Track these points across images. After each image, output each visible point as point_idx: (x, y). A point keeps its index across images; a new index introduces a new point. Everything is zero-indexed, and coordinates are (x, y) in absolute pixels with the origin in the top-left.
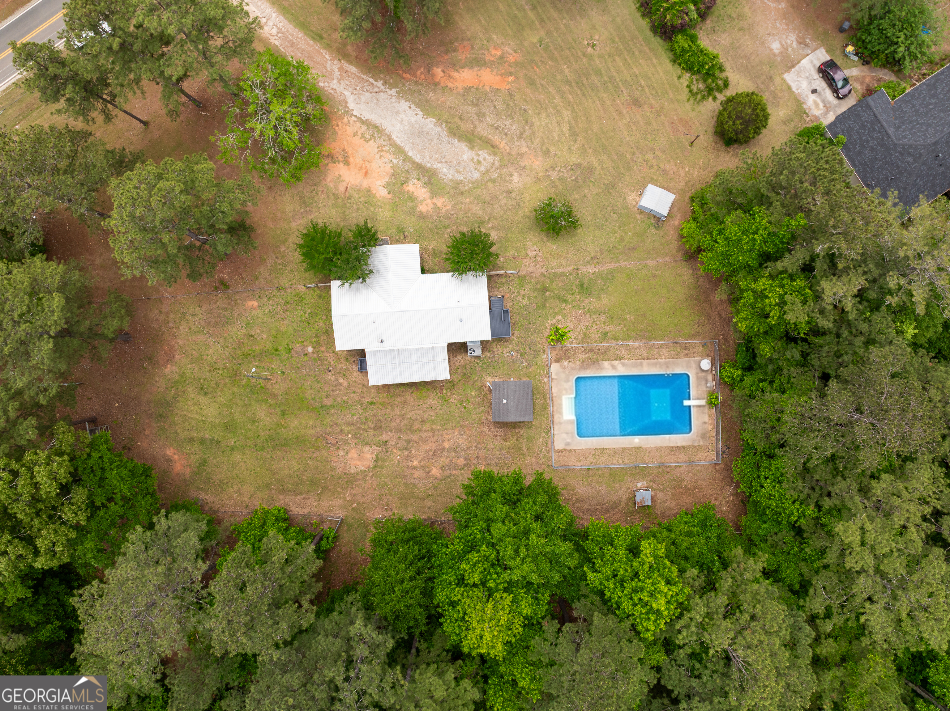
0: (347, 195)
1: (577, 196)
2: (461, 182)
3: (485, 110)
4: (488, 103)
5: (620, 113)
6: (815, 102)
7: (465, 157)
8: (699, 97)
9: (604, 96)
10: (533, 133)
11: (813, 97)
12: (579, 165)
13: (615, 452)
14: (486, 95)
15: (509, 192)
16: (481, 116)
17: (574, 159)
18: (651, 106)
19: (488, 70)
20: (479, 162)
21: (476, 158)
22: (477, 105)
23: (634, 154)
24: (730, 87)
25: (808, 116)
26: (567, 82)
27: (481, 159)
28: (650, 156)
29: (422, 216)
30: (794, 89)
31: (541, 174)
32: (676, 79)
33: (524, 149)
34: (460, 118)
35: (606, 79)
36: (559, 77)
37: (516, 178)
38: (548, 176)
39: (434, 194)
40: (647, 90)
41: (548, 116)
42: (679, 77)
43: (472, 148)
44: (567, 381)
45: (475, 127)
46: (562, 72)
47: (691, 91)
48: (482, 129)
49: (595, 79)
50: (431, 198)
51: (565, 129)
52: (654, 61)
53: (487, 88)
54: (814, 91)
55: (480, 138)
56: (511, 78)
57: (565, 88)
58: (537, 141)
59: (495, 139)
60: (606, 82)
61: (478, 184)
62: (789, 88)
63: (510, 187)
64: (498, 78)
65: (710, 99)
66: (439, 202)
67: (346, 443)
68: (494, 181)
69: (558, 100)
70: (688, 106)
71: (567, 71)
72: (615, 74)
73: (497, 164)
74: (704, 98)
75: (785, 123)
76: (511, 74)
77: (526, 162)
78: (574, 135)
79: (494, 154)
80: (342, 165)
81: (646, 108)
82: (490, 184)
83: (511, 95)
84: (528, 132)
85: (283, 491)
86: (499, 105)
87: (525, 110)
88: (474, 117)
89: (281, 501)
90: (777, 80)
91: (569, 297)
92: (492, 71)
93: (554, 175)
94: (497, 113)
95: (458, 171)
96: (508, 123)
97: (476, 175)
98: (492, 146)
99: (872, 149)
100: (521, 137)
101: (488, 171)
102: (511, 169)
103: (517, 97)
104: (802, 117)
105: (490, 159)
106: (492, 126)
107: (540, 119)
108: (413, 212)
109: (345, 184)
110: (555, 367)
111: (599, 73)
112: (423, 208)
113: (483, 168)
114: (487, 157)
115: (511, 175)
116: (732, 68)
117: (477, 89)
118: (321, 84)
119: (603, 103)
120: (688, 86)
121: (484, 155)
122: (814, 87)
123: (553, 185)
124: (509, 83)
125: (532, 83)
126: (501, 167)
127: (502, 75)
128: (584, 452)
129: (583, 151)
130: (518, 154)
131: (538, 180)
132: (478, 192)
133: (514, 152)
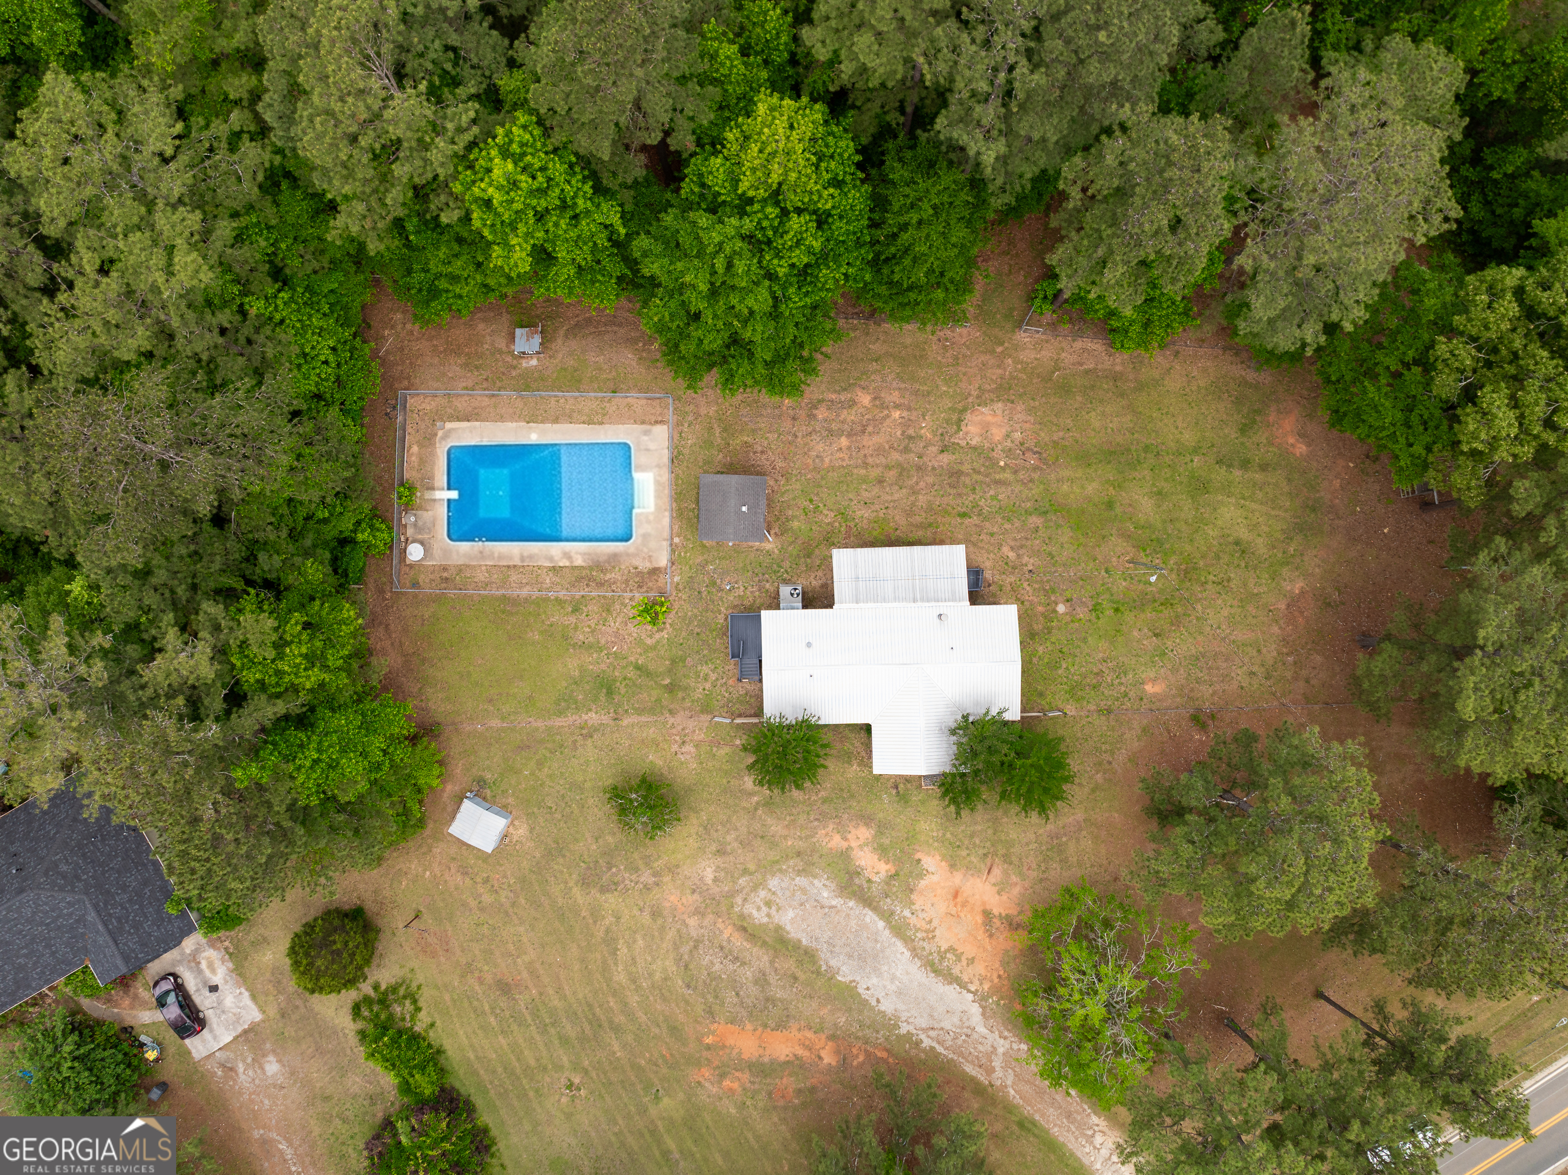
0: (988, 861)
1: (610, 839)
2: (799, 873)
3: (754, 990)
4: (749, 1002)
5: (533, 973)
6: (213, 971)
7: (791, 914)
8: (402, 991)
9: (556, 1002)
10: (676, 947)
11: (217, 979)
12: (604, 890)
13: (569, 417)
14: (751, 1014)
15: (721, 852)
16: (761, 980)
17: (611, 901)
18: (480, 980)
19: (745, 1056)
20: (768, 904)
21: (773, 911)
22: (767, 1000)
23: (513, 904)
24: (350, 1005)
25: (226, 949)
26: (617, 1029)
27: (765, 909)
28: (488, 898)
29: (866, 819)
30: (246, 994)
31: (667, 879)
32: (438, 1023)
33: (693, 922)
34: (796, 978)
35: (552, 1031)
36: (630, 1038)
37: (709, 875)
38: (655, 874)
39: (845, 855)
40: (487, 1007)
41: (651, 975)
42: (432, 1025)
43: (779, 928)
44: (645, 536)
45: (772, 962)
46: (624, 1046)
47: (415, 1002)
48: (760, 958)
49: (571, 1031)
50: (849, 848)
51: (623, 951)
52: (472, 1056)
53: (749, 1027)
54: (214, 989)
55: (765, 943)
56: (709, 1040)
57: (620, 1019)
58: (671, 934)
59: (739, 942)
60: (553, 1024)
61: (772, 867)
62: (254, 997)
63: (719, 860)
64: (730, 1041)
65: (383, 987)
66: (837, 842)
67: (1009, 452)
68: (745, 872)
69: (634, 1000)
70: (420, 978)
71: (616, 1047)
72: (538, 1037)
73: (739, 900)
74: (394, 989)
75: (265, 939)
76: (708, 1047)
77: (691, 899)
78: (610, 941)
79: (742, 917)
80: (996, 911)
81: (489, 978)
82: (752, 867)
83: (710, 1012)
84: (685, 949)
85: (1116, 378)
86: (730, 997)
87: (688, 986)
88: (773, 979)
89: (1119, 361)
90: (272, 1012)
91: (631, 673)
92: (740, 1053)
93: (646, 877)
94: (734, 984)
95: (804, 891)
96: (717, 967)
97: (774, 883)
98: (745, 929)
99: (124, 888)
100: (697, 942)
101: (755, 889)
102: (715, 890)
103: (699, 1009)
104: (236, 947)
105: (750, 909)
106: (743, 964)
107: (665, 970)
108: (882, 828)
109: (992, 878)
110: (663, 561)
111: (564, 1040)
112: (864, 833)
113: (763, 894)
114: (755, 912)
115: (716, 880)
116: (345, 1035)
117: (765, 1026)
118: (1024, 1047)
119: (559, 990)
120: (418, 1009)
121: (759, 916)
122: (214, 996)
123: (647, 860)
124: (713, 1033)
125: (674, 1030)
126: (731, 895)
127: (724, 1047)
128: (620, 419)
129: (596, 913)
130: (703, 915)
131: (673, 869)
132: (773, 855)
133: (710, 918)
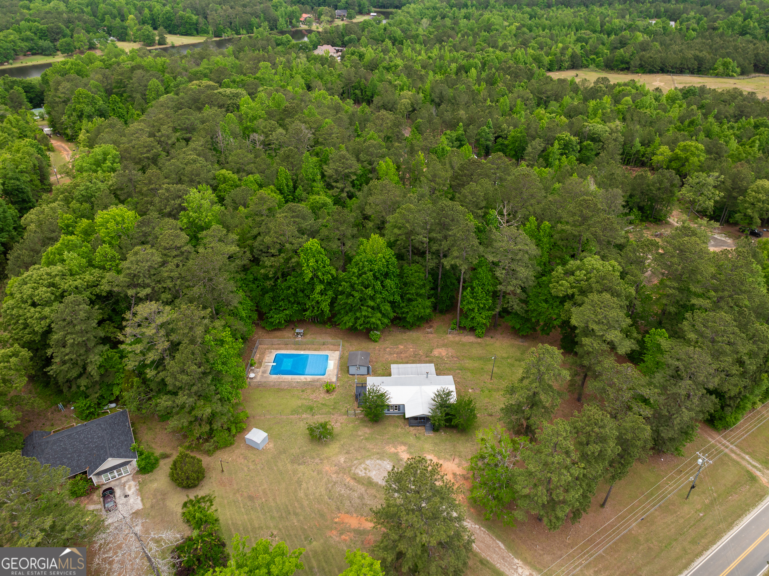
0: (453, 457)
1: (305, 449)
2: (378, 459)
3: (358, 501)
4: (355, 505)
5: (264, 492)
6: (130, 488)
7: (374, 473)
8: (207, 499)
9: (273, 504)
10: (326, 484)
11: (129, 493)
12: (299, 464)
13: (309, 350)
14: (356, 510)
15: (348, 453)
16: (361, 497)
17: (302, 468)
18: (242, 495)
19: (352, 527)
20: (365, 469)
21: (367, 472)
22: (363, 504)
23: (262, 469)
24: (183, 502)
25: (139, 481)
26: (296, 514)
27: (364, 471)
28: (252, 467)
29: (404, 444)
30: (140, 498)
31: (325, 461)
32: (219, 510)
33: (334, 476)
34: (376, 497)
35: (268, 514)
36: (301, 518)
37: (342, 460)
38: (321, 460)
39: (396, 454)
40: (242, 505)
41: (314, 494)
42: (216, 510)
43: (369, 478)
44: (329, 375)
45: (366, 491)
46: (298, 521)
47: (211, 502)
48: (361, 489)
49: (276, 514)
50: (398, 452)
51: (304, 485)
52: (230, 522)
53: (355, 515)
54: (126, 496)
55: (363, 484)
56: (336, 520)
57: (299, 511)
58: (325, 480)
59: (352, 483)
60: (269, 512)
61: (368, 457)
62: (142, 500)
63: (347, 456)
64: (346, 521)
65: (199, 497)
66: (393, 450)
67: (448, 358)
68: (357, 459)
69: (306, 503)
70: (216, 494)
71: (295, 521)
72: (261, 516)
73: (354, 468)
74: (203, 498)
75: (156, 479)
76: (336, 523)
77: (334, 469)
78: (299, 483)
79: (354, 474)
80: (458, 473)
81: (245, 495)
82: (359, 458)
83: (338, 509)
84: (330, 485)
85: (479, 343)
86: (347, 503)
87: (330, 499)
88: (366, 497)
89: (479, 340)
90: (148, 505)
91: (319, 405)
92: (350, 526)
93: (317, 460)
94: (350, 498)
95: (380, 465)
96: (343, 492)
97: (368, 462)
98: (355, 478)
100: (335, 483)
101: (360, 464)
102: (344, 465)
103: (334, 507)
104: (143, 481)
105: (358, 471)
106: (354, 491)
107: (321, 492)
108: (410, 446)
109: (455, 462)
110: (334, 379)
111: (272, 518)
112: (403, 448)
113: (363, 466)
114: (360, 472)
115: (345, 462)
116: (176, 515)
117: (362, 515)
118: (477, 526)
119: (274, 500)
120: (212, 505)
121: (361, 473)
122: (125, 499)
123: (318, 455)
124: (339, 517)
125: (322, 516)
126: (351, 466)
127: (343, 523)
128: (325, 350)
129: (295, 472)
130: (339, 474)
131: (328, 458)
132: (368, 454)
133: (341, 475)
